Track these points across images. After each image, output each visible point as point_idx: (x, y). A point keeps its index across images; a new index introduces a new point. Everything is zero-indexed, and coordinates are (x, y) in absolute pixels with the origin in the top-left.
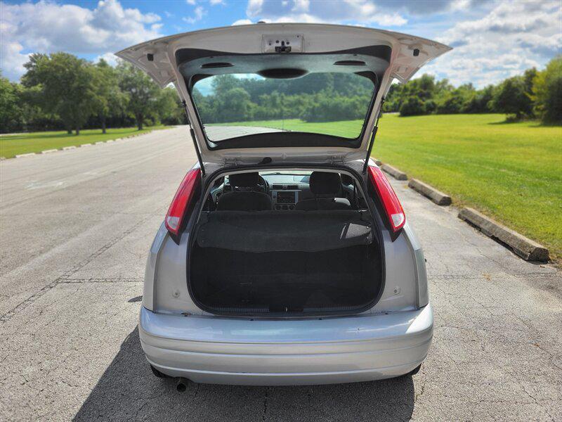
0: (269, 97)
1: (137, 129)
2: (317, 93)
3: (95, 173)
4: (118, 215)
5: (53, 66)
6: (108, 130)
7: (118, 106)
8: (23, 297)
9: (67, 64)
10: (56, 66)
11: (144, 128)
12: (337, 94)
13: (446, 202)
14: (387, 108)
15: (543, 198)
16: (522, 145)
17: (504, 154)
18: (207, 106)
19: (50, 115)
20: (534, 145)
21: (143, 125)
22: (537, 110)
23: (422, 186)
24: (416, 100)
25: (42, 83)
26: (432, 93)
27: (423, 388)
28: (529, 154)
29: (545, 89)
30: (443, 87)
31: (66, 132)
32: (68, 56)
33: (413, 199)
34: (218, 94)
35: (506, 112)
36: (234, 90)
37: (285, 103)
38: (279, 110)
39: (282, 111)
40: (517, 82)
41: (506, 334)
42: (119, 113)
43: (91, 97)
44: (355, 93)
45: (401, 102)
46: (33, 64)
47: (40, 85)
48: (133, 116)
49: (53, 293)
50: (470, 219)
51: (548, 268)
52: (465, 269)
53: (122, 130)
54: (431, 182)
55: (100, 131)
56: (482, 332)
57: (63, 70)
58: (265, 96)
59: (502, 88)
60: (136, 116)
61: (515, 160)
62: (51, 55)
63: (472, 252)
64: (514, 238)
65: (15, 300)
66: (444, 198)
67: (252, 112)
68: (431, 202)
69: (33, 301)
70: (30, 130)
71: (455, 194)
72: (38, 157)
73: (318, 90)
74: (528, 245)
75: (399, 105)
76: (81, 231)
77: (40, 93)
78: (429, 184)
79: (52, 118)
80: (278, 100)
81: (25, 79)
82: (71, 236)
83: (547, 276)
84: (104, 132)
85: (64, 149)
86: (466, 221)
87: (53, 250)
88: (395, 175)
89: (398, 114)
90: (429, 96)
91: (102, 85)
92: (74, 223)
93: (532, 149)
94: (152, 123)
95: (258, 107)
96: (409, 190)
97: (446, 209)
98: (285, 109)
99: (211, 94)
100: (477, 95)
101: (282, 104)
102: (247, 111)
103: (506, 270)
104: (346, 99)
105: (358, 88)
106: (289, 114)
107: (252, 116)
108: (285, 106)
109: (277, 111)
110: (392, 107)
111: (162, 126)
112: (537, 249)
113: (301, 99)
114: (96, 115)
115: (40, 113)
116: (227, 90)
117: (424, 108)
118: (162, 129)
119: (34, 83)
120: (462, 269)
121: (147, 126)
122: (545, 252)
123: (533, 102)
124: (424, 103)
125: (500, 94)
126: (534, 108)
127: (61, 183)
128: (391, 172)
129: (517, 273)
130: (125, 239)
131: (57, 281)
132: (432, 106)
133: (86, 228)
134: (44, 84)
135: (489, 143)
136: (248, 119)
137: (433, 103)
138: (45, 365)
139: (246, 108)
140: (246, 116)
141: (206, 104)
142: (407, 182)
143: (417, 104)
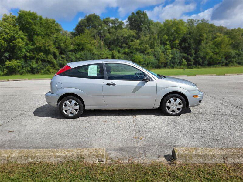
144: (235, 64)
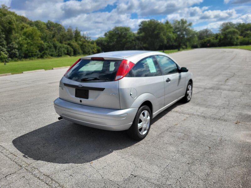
5: (148, 25)
6: (165, 51)
7: (170, 40)
11: (181, 50)
18: (214, 39)
25: (143, 32)
36: (231, 29)
42: (171, 43)
46: (142, 25)
53: (171, 51)
55: (162, 51)
58: (249, 32)
60: (178, 44)
62: (148, 21)
67: (239, 41)
91: (165, 32)
94: (186, 48)
95: (243, 38)
102: (236, 41)
107: (238, 43)
114: (162, 44)
115: (142, 44)
116: (227, 30)
119: (141, 33)
136: (236, 45)
139: (236, 39)
140: (235, 43)
144: (49, 56)
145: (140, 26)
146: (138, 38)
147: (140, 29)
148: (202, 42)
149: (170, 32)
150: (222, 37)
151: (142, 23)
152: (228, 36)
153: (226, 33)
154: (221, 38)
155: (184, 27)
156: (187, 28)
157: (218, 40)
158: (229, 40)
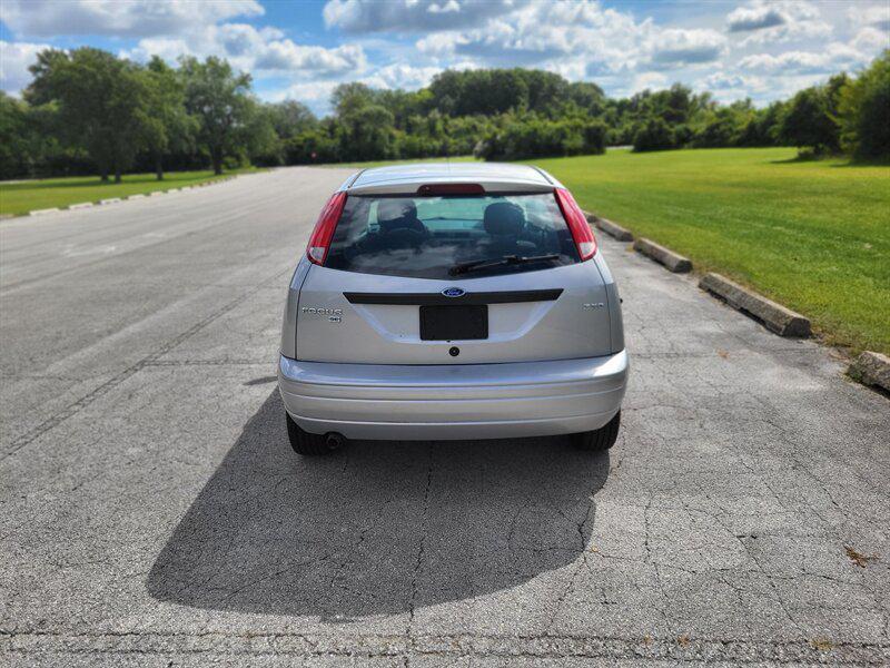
0: (425, 120)
1: (211, 172)
2: (501, 113)
3: (161, 235)
4: (209, 288)
5: (75, 69)
6: (166, 175)
7: (182, 136)
8: (102, 380)
9: (100, 67)
10: (82, 71)
11: (225, 171)
12: (534, 116)
13: (684, 268)
14: (614, 138)
15: (825, 263)
16: (815, 193)
17: (786, 205)
18: (324, 136)
19: (73, 151)
20: (832, 193)
21: (223, 166)
22: (846, 140)
23: (652, 248)
24: (660, 125)
25: (58, 98)
26: (686, 114)
27: (620, 462)
28: (824, 205)
29: (857, 107)
30: (704, 105)
31: (98, 179)
32: (101, 54)
33: (637, 265)
34: (341, 115)
35: (799, 144)
36: (368, 108)
37: (451, 131)
38: (441, 143)
39: (445, 143)
40: (816, 94)
41: (733, 412)
42: (185, 147)
43: (139, 119)
44: (563, 113)
45: (635, 128)
46: (44, 67)
47: (53, 102)
48: (206, 152)
49: (140, 376)
50: (714, 289)
51: (808, 344)
52: (695, 347)
53: (188, 174)
54: (667, 243)
55: (153, 176)
56: (704, 410)
57: (94, 76)
58: (418, 119)
59: (792, 105)
60: (211, 151)
61: (801, 214)
62: (72, 51)
63: (710, 328)
64: (769, 308)
65: (90, 385)
66: (682, 262)
67: (396, 145)
68: (663, 269)
69: (116, 385)
70: (40, 176)
71: (698, 257)
72: (64, 213)
73: (503, 110)
74: (784, 316)
75: (633, 135)
76: (159, 308)
77: (54, 115)
78: (665, 246)
79: (76, 154)
80: (439, 126)
81: (32, 92)
82: (146, 314)
83: (802, 352)
84: (160, 179)
85: (103, 202)
86: (709, 291)
87: (126, 329)
88: (616, 233)
89: (631, 148)
90: (680, 119)
91: (155, 102)
92: (147, 298)
93: (829, 198)
94: (236, 163)
95: (407, 138)
96: (633, 255)
97: (683, 277)
98: (451, 141)
99: (331, 114)
100: (756, 117)
101: (446, 131)
102: (388, 144)
103: (751, 347)
104: (550, 124)
105: (568, 106)
106: (457, 148)
107: (397, 152)
108: (450, 135)
109: (437, 144)
110: (622, 137)
111: (253, 168)
112: (795, 320)
113: (476, 123)
114: (147, 149)
115: (56, 147)
116: (356, 109)
117: (673, 139)
118: (254, 172)
119: (46, 100)
120: (692, 346)
121: (229, 168)
122: (804, 324)
123: (840, 127)
124: (672, 130)
125: (789, 114)
126: (842, 137)
127: (113, 248)
128: (610, 230)
129: (765, 349)
130: (225, 316)
131: (142, 364)
132: (685, 135)
133: (166, 303)
134: (60, 101)
135: (766, 191)
137: (687, 130)
138: (152, 446)
139: (387, 137)
140: (387, 151)
141: (323, 132)
142: (632, 244)
143: (661, 131)
145: (34, 69)
146: (30, 123)
147: (38, 85)
148: (291, 145)
149: (174, 102)
150: (349, 131)
151: (46, 58)
152: (365, 127)
153: (358, 118)
154: (345, 134)
155: (225, 89)
156: (235, 93)
157: (337, 141)
158: (369, 139)
